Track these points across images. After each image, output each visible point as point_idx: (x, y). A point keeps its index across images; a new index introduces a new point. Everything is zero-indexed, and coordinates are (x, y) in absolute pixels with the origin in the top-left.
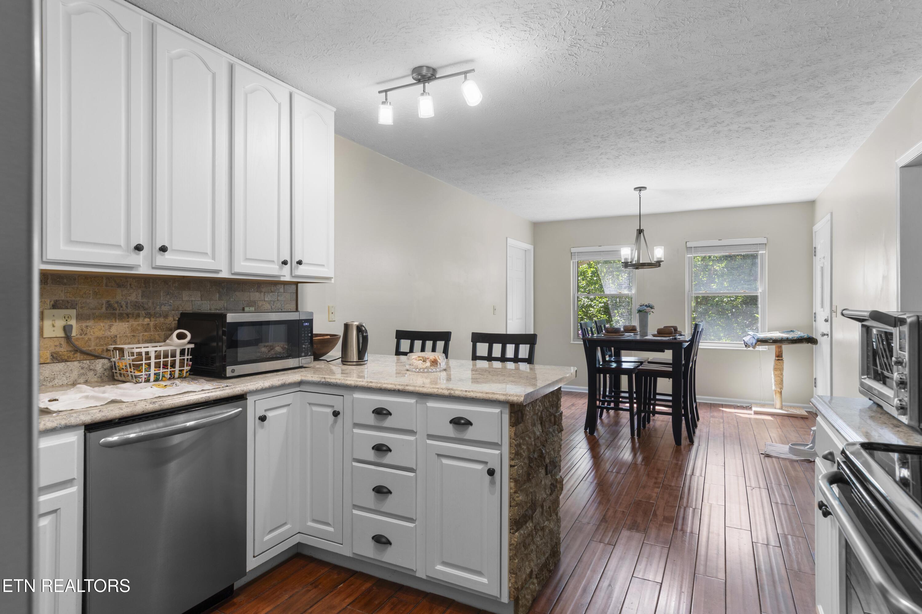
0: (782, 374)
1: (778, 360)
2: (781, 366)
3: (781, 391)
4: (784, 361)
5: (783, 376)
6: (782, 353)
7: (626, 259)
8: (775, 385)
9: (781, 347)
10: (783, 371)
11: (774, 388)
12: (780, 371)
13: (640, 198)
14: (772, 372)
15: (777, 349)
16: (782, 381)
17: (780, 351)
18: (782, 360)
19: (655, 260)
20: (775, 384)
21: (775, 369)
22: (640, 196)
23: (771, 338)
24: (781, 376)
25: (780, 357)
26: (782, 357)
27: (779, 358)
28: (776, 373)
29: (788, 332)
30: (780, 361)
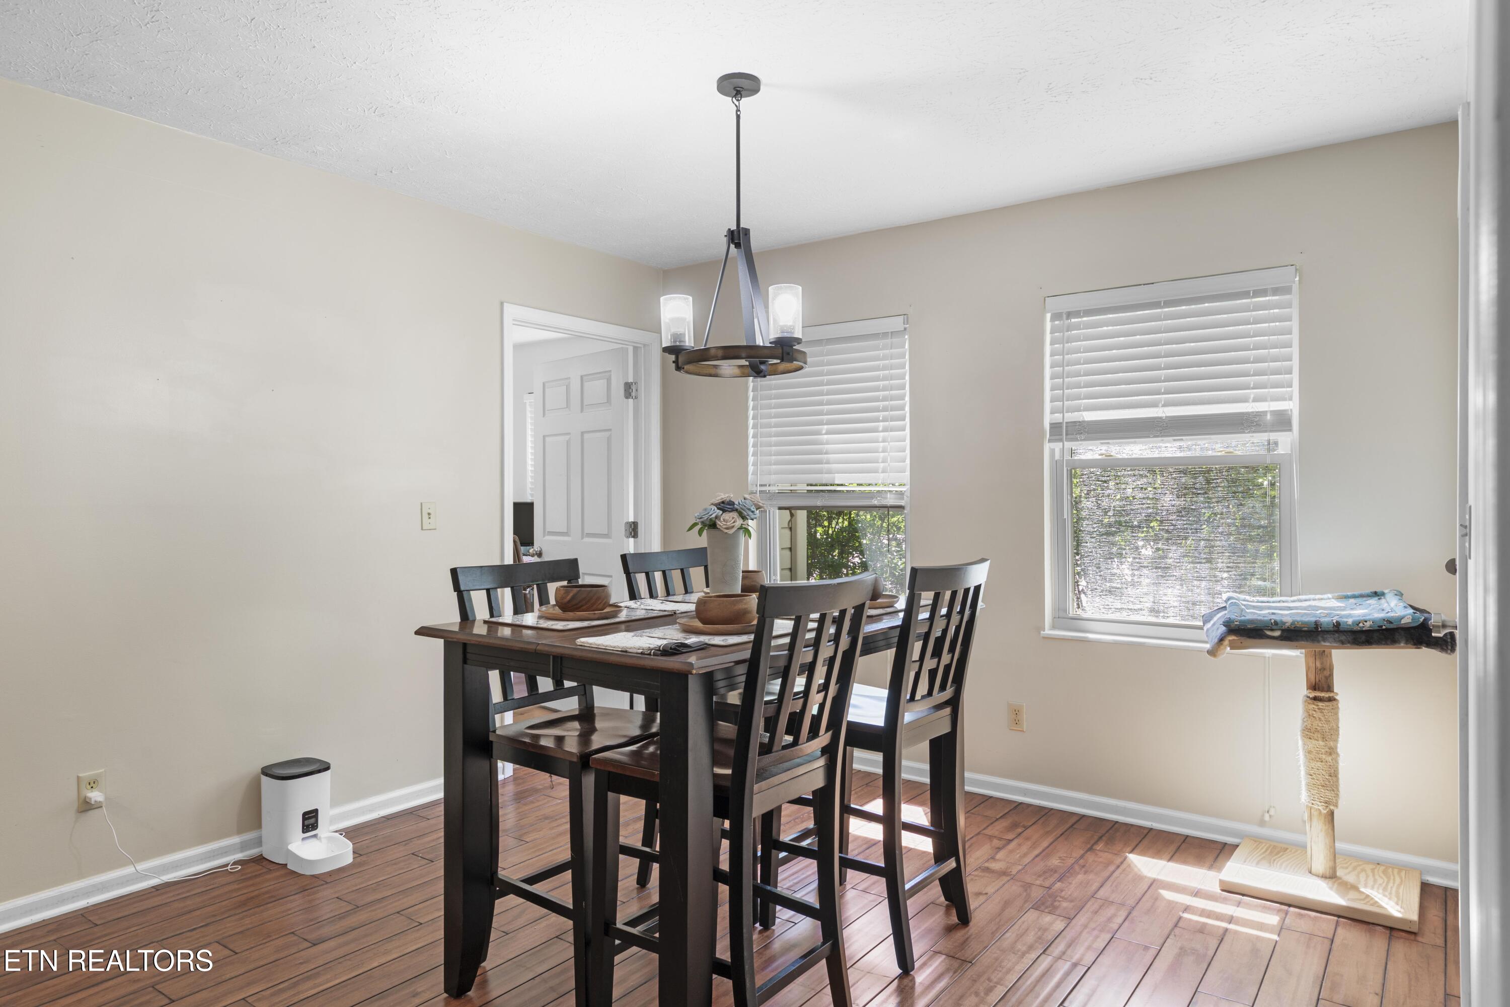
0: (1332, 751)
1: (1315, 699)
2: (1328, 721)
3: (1332, 813)
4: (1341, 705)
5: (1338, 755)
6: (1331, 675)
7: (677, 337)
8: (1309, 787)
9: (1323, 655)
10: (1336, 741)
11: (1304, 796)
12: (1324, 739)
13: (738, 117)
14: (1300, 743)
15: (1311, 660)
16: (1333, 774)
17: (1323, 669)
18: (1331, 699)
19: (773, 335)
20: (1308, 785)
21: (1309, 732)
22: (738, 110)
23: (1276, 623)
24: (1329, 759)
25: (1322, 690)
26: (1330, 689)
27: (1318, 694)
28: (1312, 744)
29: (1362, 596)
30: (1320, 704)
